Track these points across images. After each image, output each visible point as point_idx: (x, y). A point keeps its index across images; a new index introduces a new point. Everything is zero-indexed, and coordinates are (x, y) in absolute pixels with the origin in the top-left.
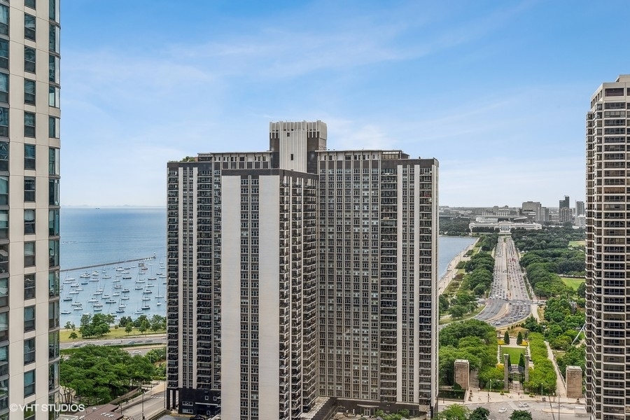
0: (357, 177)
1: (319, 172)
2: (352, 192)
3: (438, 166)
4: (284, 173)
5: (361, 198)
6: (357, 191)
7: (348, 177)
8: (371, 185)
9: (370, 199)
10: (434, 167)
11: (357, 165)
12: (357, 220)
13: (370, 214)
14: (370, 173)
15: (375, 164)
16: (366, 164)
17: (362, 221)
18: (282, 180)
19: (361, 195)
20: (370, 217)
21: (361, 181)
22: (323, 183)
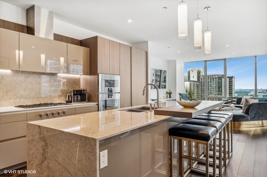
0: (211, 82)
1: (201, 80)
2: (209, 86)
3: (234, 78)
4: (191, 81)
5: (212, 87)
6: (211, 85)
7: (208, 82)
8: (215, 84)
9: (215, 87)
10: (233, 79)
11: (211, 78)
12: (211, 93)
13: (215, 91)
14: (215, 80)
15: (216, 78)
16: (213, 78)
17: (212, 93)
18: (190, 83)
19: (212, 86)
20: (215, 92)
21: (212, 82)
22: (202, 83)
